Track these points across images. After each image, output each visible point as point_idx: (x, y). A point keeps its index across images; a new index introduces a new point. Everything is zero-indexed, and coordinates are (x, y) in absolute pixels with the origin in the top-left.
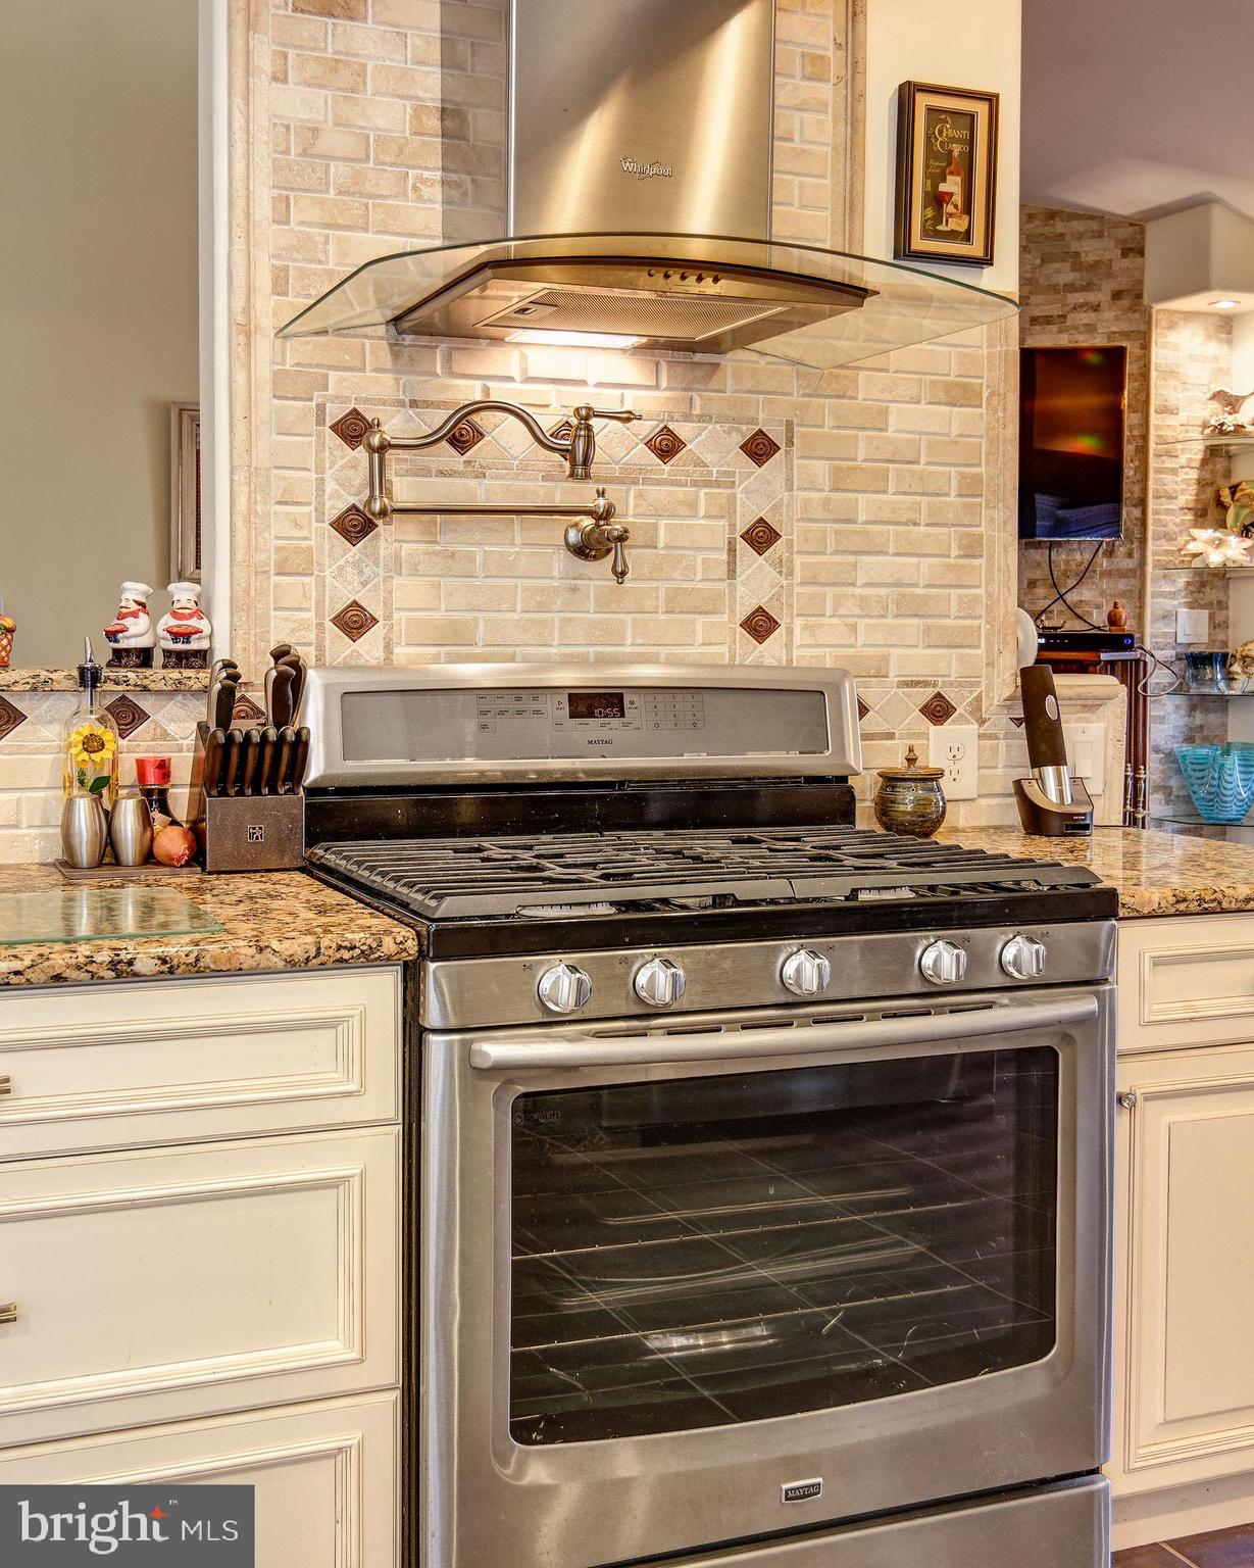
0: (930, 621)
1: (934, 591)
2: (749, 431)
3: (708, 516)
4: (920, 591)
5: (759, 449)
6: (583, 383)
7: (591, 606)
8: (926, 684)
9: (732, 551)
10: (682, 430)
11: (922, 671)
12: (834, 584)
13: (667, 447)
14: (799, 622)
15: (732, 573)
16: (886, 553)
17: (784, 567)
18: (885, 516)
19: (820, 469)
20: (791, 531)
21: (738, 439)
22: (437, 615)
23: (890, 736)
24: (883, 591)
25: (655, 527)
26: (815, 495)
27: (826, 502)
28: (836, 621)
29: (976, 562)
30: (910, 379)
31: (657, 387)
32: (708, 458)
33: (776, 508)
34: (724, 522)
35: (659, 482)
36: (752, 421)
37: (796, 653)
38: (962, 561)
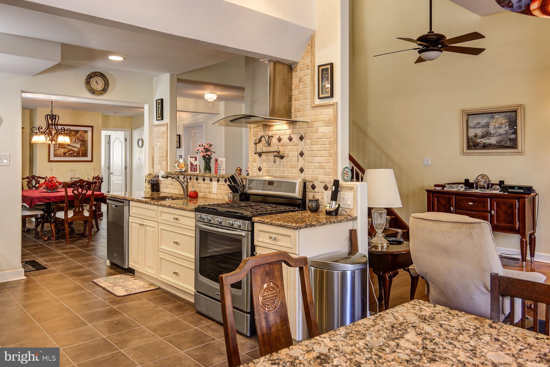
0: (325, 170)
1: (325, 164)
2: (300, 135)
3: (295, 151)
4: (323, 164)
5: (301, 138)
6: (281, 130)
7: (282, 167)
8: (324, 183)
9: (298, 157)
10: (292, 136)
11: (323, 180)
12: (311, 163)
13: (290, 139)
14: (306, 170)
15: (298, 161)
16: (318, 157)
17: (304, 160)
18: (318, 149)
19: (309, 141)
20: (306, 153)
21: (299, 137)
22: (267, 168)
23: (319, 192)
24: (318, 164)
25: (289, 153)
26: (308, 146)
27: (310, 147)
28: (311, 170)
29: (331, 158)
30: (321, 123)
31: (289, 129)
32: (295, 141)
33: (303, 149)
34: (297, 152)
35: (290, 146)
36: (300, 133)
37: (306, 175)
38: (329, 158)
